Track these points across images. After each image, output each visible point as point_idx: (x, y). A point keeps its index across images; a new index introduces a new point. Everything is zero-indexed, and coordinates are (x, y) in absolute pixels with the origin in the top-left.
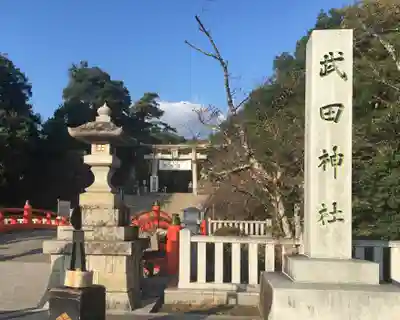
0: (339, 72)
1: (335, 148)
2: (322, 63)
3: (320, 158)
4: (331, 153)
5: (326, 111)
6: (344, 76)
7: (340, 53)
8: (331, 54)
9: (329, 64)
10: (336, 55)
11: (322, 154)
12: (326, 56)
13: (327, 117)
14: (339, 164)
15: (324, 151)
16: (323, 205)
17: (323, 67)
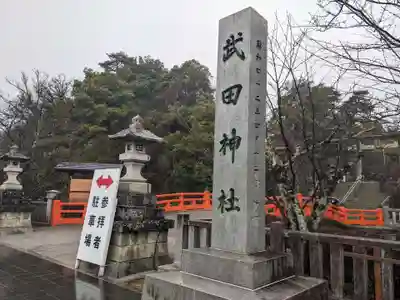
0: (238, 55)
1: (234, 131)
2: (225, 48)
3: (221, 143)
4: (230, 137)
5: (227, 94)
6: (242, 57)
7: (240, 34)
8: (232, 37)
9: (230, 48)
10: (236, 37)
11: (222, 138)
12: (228, 41)
13: (227, 100)
14: (237, 147)
15: (225, 135)
16: (222, 191)
17: (226, 52)
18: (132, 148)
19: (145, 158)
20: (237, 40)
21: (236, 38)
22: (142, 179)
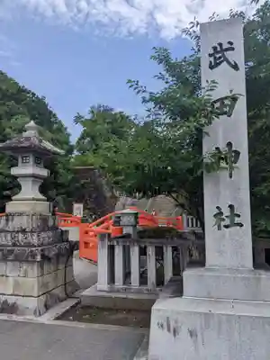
0: (229, 63)
1: (230, 145)
2: (210, 55)
3: (213, 156)
5: (217, 105)
7: (231, 43)
8: (220, 45)
9: (218, 56)
10: (226, 46)
11: (214, 152)
12: (215, 48)
14: (236, 162)
15: (217, 149)
16: (218, 208)
17: (212, 59)
18: (31, 159)
19: (44, 173)
20: (227, 50)
21: (224, 47)
22: (41, 197)
